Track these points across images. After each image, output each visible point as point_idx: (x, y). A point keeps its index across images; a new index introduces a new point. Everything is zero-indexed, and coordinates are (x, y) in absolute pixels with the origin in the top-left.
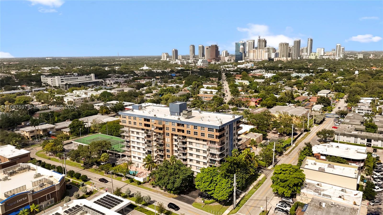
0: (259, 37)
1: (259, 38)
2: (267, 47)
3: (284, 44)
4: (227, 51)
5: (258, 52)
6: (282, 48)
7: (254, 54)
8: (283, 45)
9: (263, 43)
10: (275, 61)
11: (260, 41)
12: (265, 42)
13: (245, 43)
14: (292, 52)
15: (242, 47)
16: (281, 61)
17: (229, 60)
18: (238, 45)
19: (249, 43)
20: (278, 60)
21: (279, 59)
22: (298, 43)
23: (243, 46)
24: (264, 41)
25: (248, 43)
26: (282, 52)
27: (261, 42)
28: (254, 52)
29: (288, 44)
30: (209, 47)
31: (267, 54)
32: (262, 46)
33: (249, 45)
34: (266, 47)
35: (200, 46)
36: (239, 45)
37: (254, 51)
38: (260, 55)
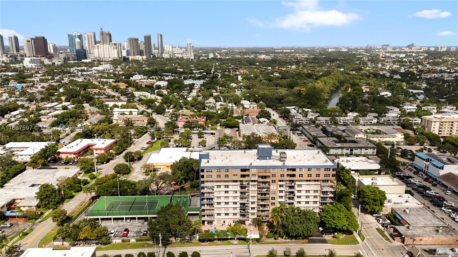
0: (101, 29)
1: (101, 31)
2: (113, 42)
3: (133, 39)
4: (55, 45)
5: (103, 48)
6: (132, 44)
7: (98, 50)
8: (133, 41)
9: (108, 37)
10: (130, 60)
11: (102, 34)
12: (110, 36)
13: (82, 35)
14: (142, 47)
15: (77, 40)
16: (134, 60)
18: (72, 37)
19: (88, 35)
21: (134, 58)
22: (148, 39)
23: (80, 39)
24: (109, 34)
25: (86, 36)
26: (132, 48)
27: (105, 35)
29: (138, 39)
30: (32, 39)
31: (116, 51)
32: (107, 40)
33: (88, 39)
34: (111, 42)
36: (74, 37)
37: (98, 46)
38: (108, 52)
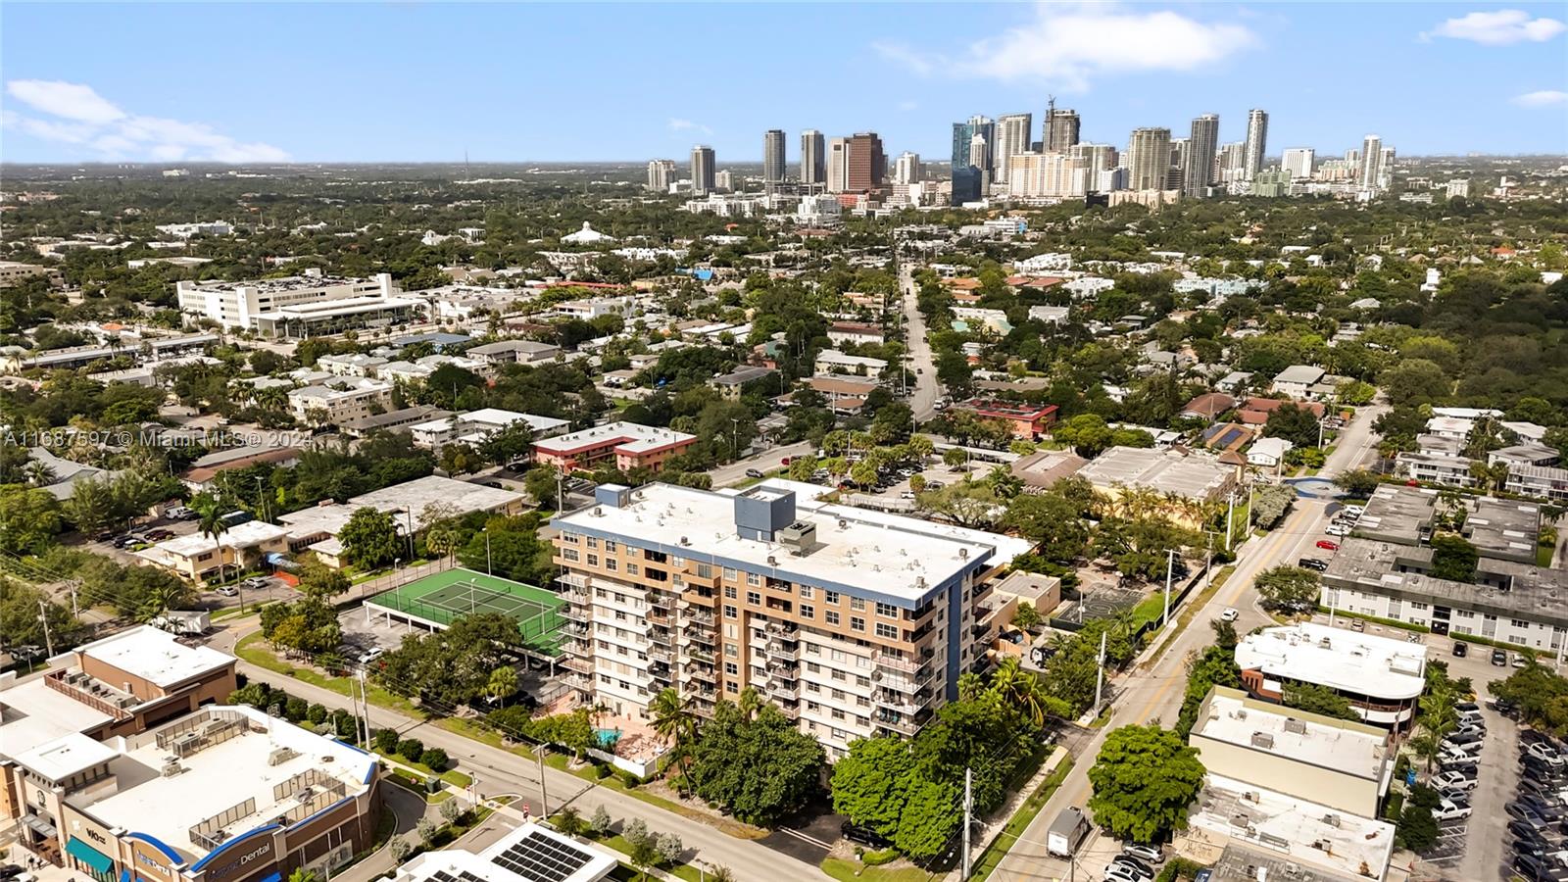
0: (1052, 102)
1: (1049, 108)
2: (1081, 144)
3: (1150, 132)
4: (917, 156)
5: (1043, 166)
6: (1144, 149)
7: (1027, 172)
8: (1149, 138)
9: (1068, 128)
10: (1111, 205)
11: (1052, 116)
12: (1076, 123)
13: (993, 125)
14: (1185, 164)
15: (978, 140)
16: (1137, 204)
17: (927, 197)
18: (964, 133)
19: (1009, 124)
20: (1127, 200)
21: (1131, 197)
22: (1208, 130)
23: (985, 136)
24: (1072, 117)
25: (1003, 126)
26: (1142, 164)
27: (1059, 122)
28: (1027, 166)
29: (1167, 132)
30: (847, 141)
31: (1080, 173)
32: (1063, 138)
33: (1009, 134)
34: (1076, 143)
35: (805, 133)
36: (969, 132)
37: (1027, 159)
38: (1054, 179)
